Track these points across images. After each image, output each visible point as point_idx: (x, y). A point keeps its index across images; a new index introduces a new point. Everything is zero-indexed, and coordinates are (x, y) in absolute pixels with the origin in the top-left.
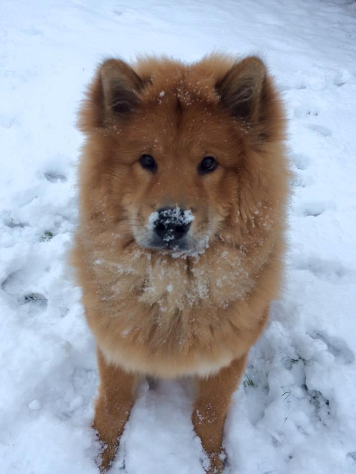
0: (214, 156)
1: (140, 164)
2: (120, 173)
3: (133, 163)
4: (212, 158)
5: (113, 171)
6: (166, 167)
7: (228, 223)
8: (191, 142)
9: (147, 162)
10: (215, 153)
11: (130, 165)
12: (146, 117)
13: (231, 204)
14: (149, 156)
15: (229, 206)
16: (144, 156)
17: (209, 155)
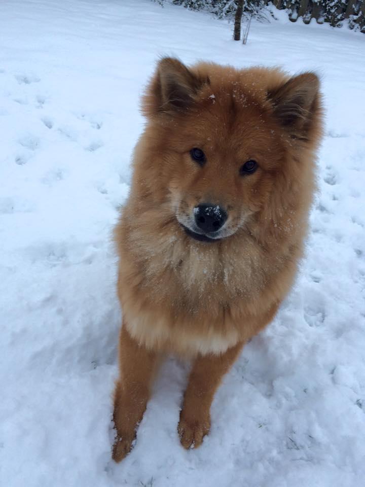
0: (257, 161)
1: (190, 155)
2: (172, 160)
3: (184, 153)
4: (254, 162)
5: (165, 157)
6: (213, 164)
7: (257, 217)
8: (240, 145)
9: (197, 154)
10: (258, 158)
11: (182, 154)
12: (201, 114)
13: (262, 202)
14: (200, 150)
15: (260, 204)
16: (195, 149)
17: (252, 159)
